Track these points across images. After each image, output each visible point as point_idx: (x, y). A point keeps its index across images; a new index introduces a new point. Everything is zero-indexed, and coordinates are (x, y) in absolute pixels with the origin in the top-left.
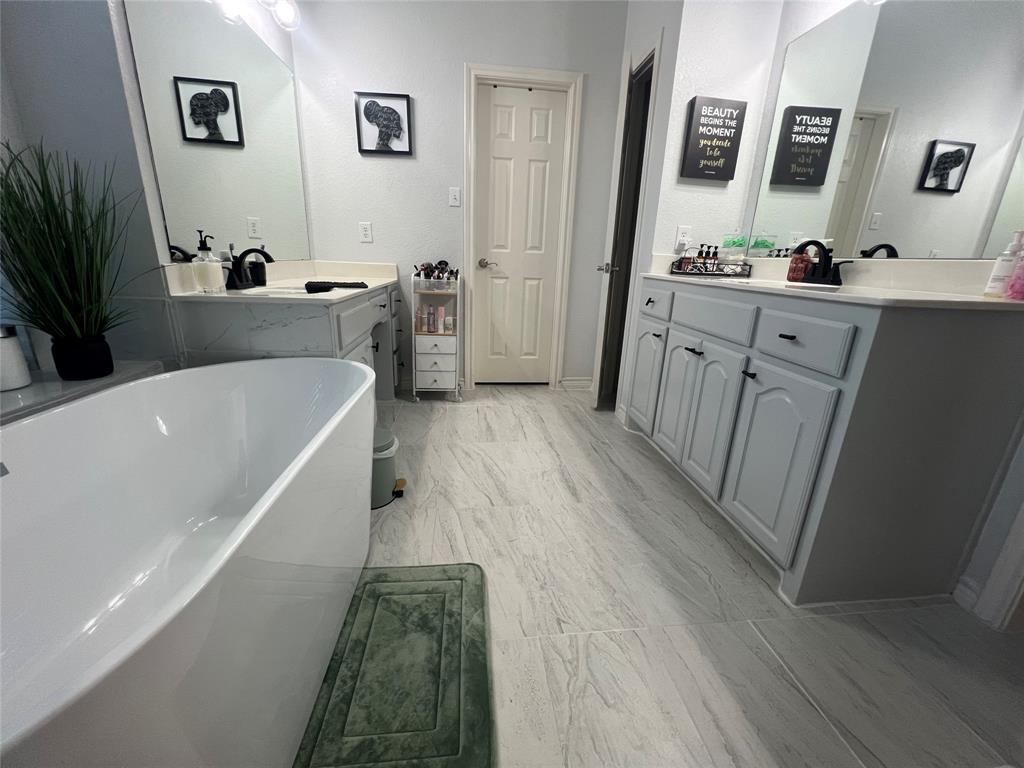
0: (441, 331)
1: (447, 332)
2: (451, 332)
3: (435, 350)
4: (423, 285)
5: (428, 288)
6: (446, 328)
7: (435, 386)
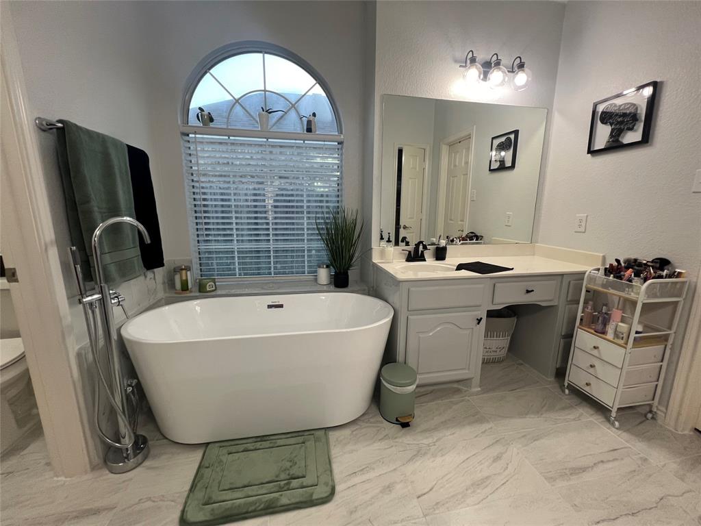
0: (610, 336)
1: (616, 341)
2: (621, 342)
3: (595, 352)
4: (599, 282)
5: (604, 286)
6: (616, 335)
7: (587, 389)
